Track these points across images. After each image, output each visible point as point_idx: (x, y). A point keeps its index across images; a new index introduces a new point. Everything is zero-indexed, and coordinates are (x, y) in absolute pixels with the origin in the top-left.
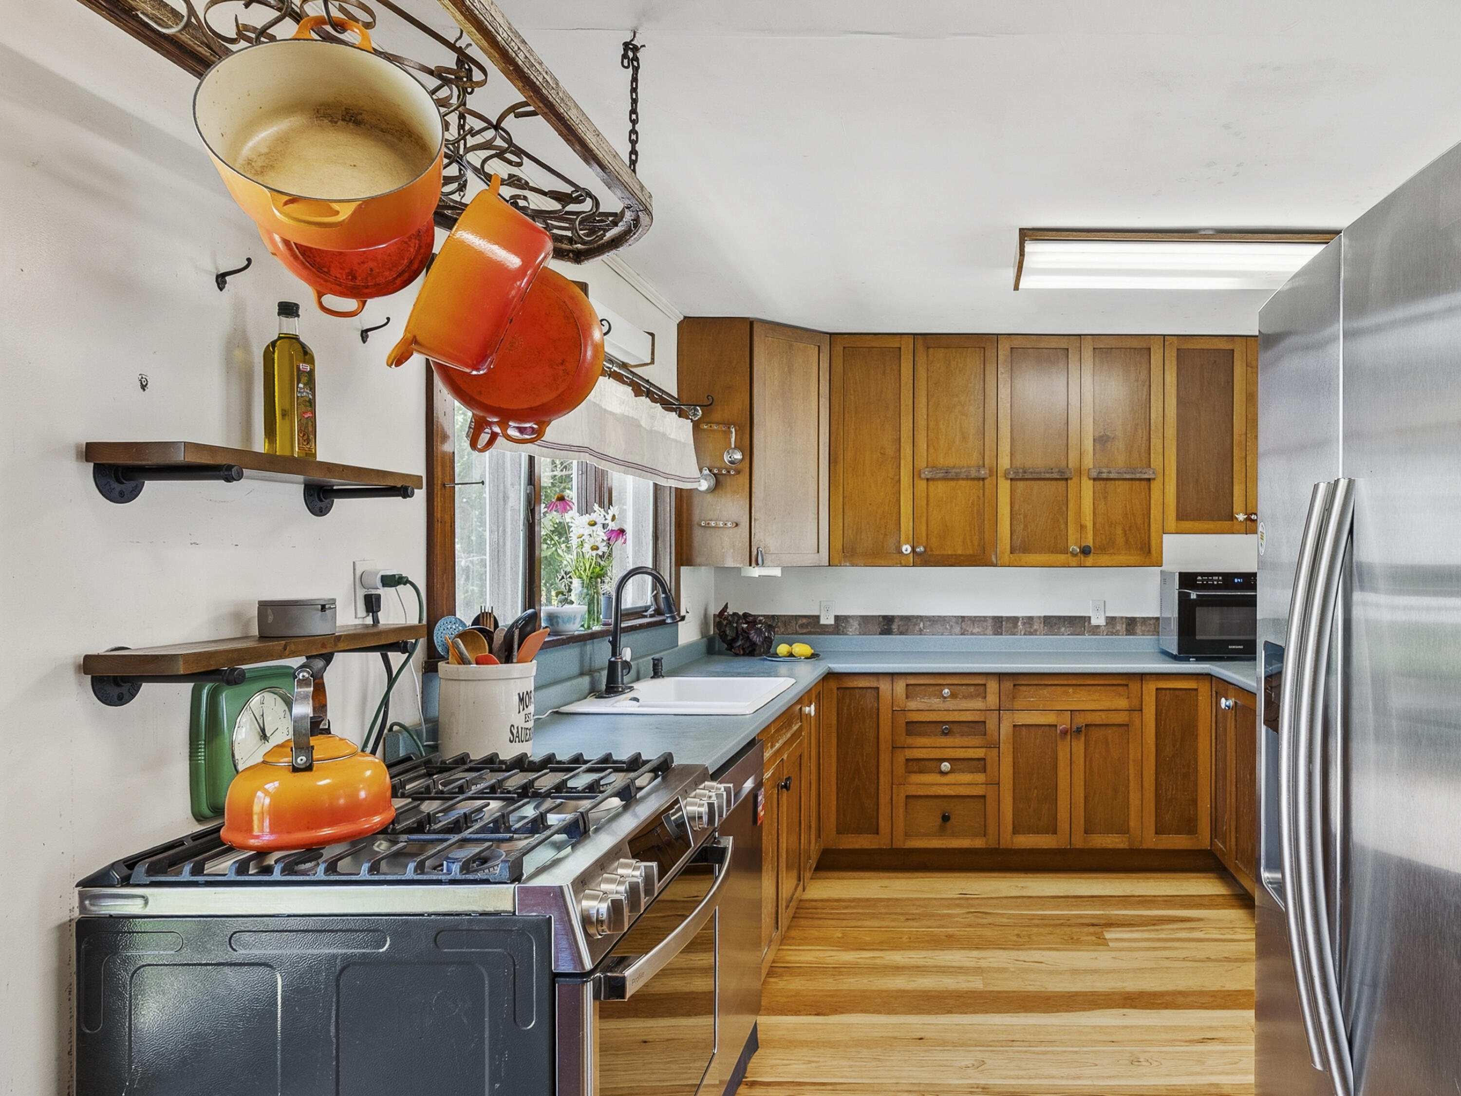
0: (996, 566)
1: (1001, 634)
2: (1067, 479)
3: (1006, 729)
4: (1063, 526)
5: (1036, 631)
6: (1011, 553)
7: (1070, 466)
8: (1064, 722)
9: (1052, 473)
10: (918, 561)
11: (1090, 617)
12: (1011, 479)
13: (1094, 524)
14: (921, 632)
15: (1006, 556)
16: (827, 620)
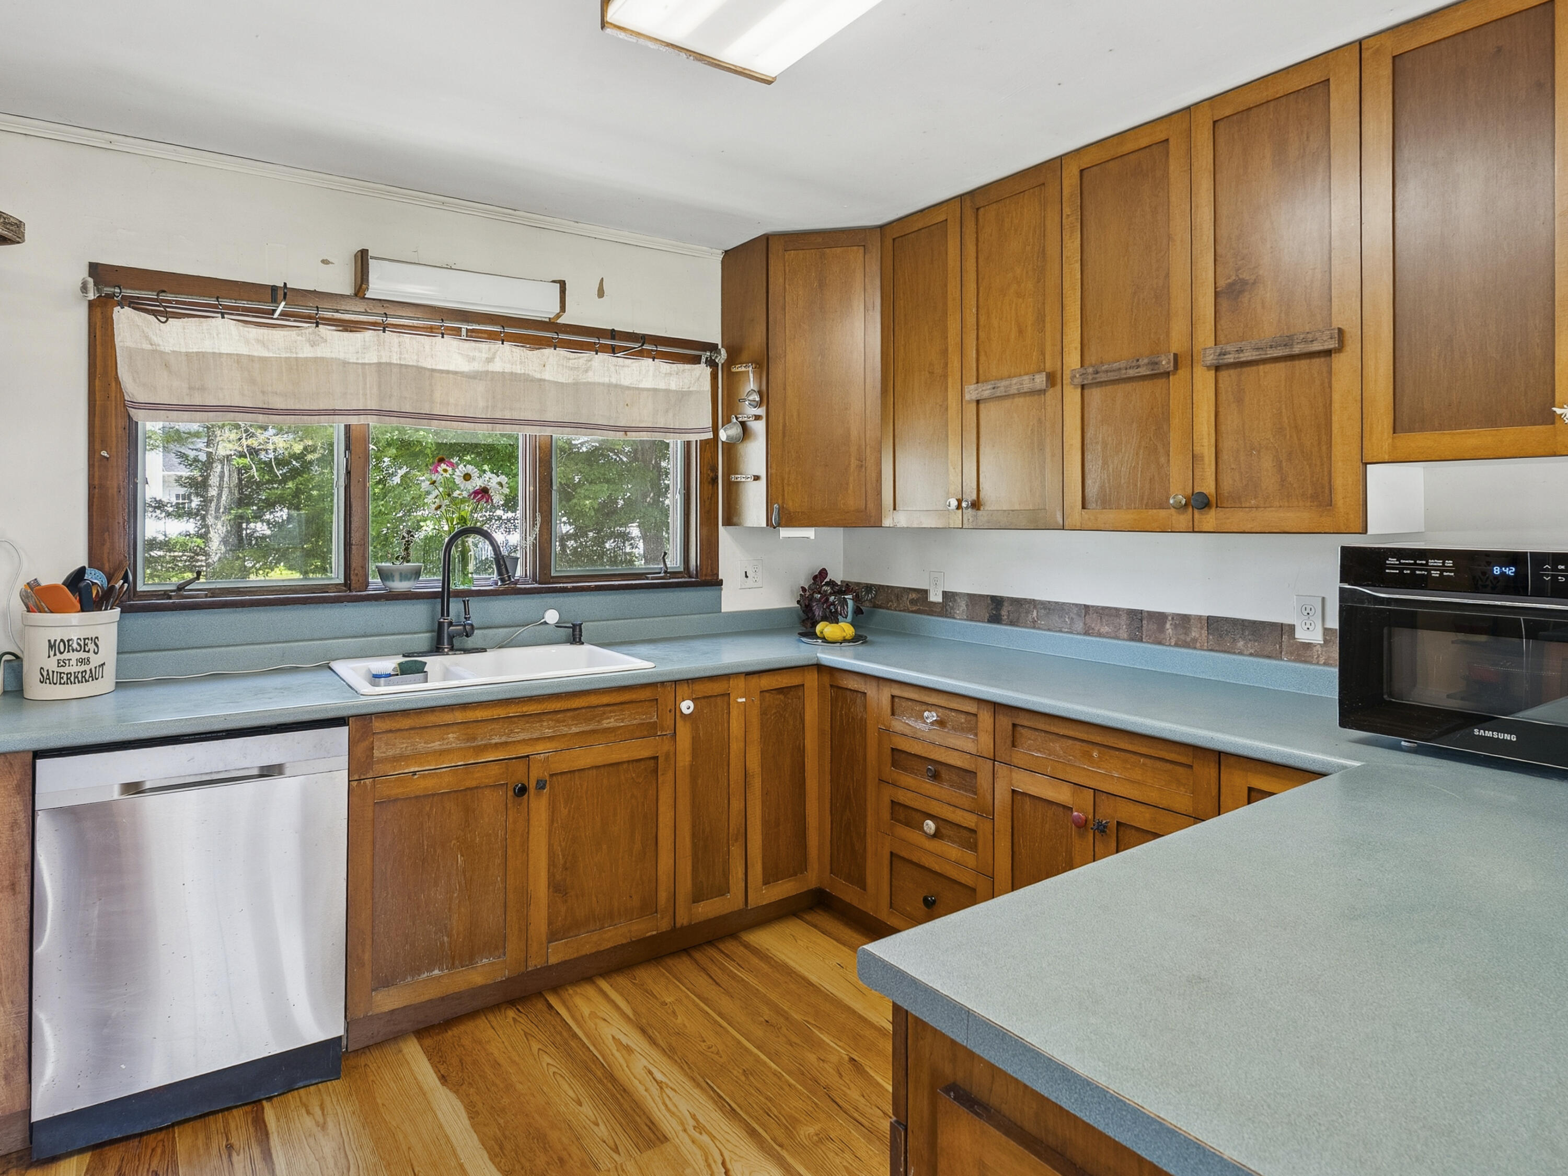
0: (1064, 529)
1: (1141, 640)
2: (1167, 375)
3: (1002, 793)
4: (1161, 461)
5: (1195, 640)
6: (1083, 508)
7: (1172, 350)
8: (1083, 807)
9: (1138, 367)
10: (969, 519)
11: (1291, 626)
12: (1083, 386)
13: (1219, 452)
14: (1035, 625)
15: (1077, 511)
16: (935, 597)
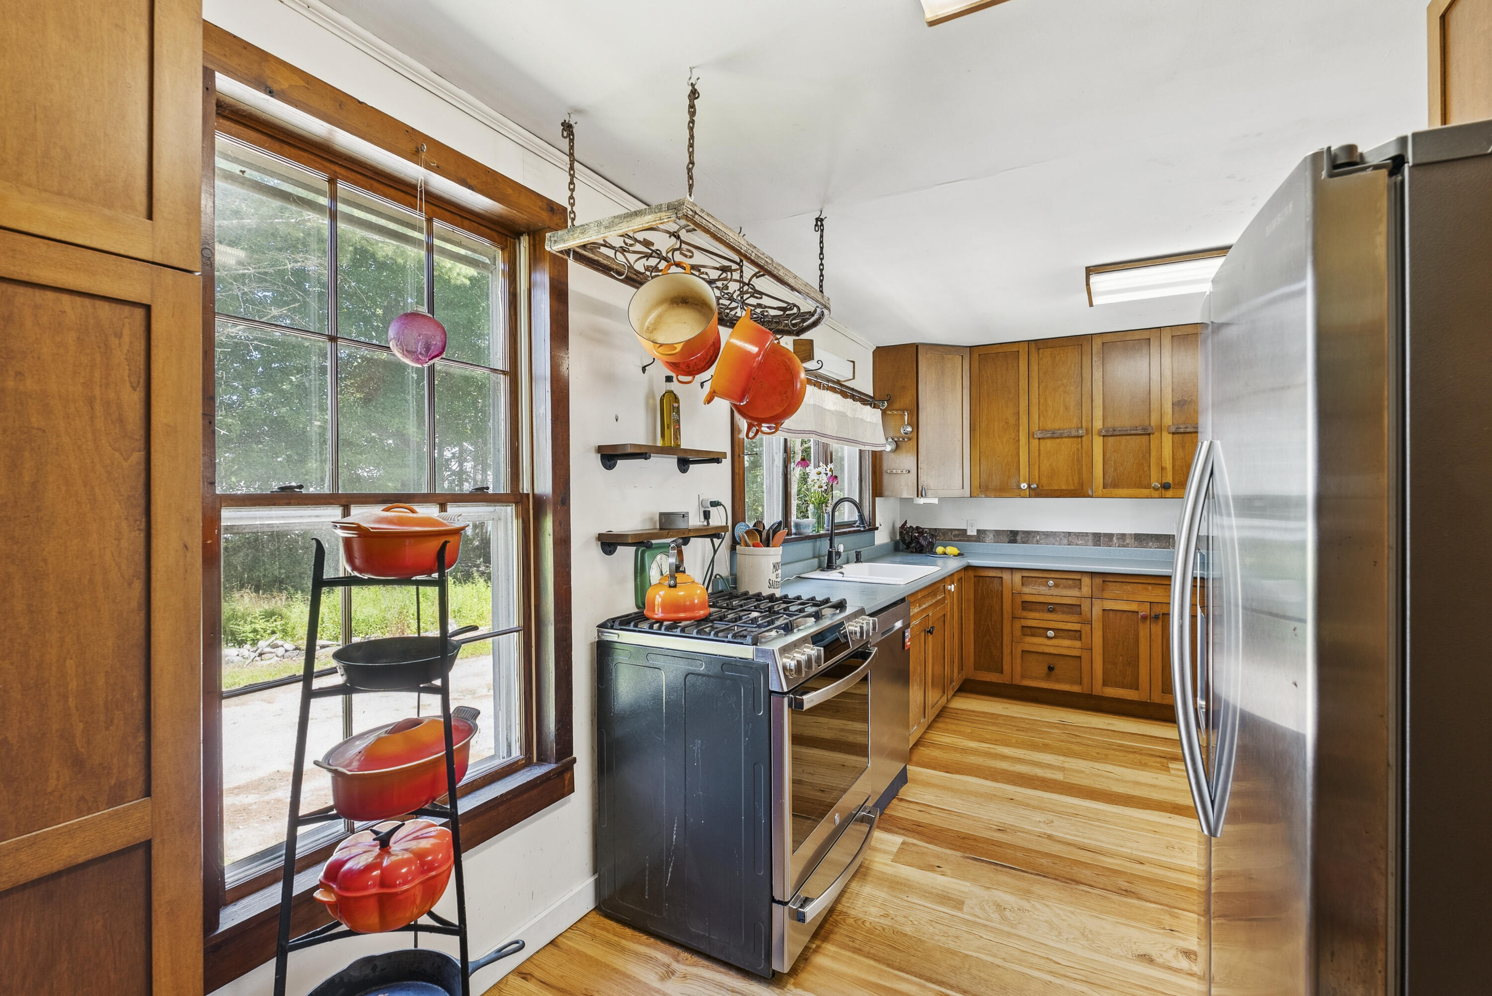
0: (1092, 497)
1: (1100, 546)
2: (1149, 434)
3: (1097, 611)
4: (1146, 469)
5: (1128, 544)
6: (1104, 488)
7: (1152, 424)
8: (1145, 610)
9: (1137, 430)
10: (1032, 493)
11: (1174, 536)
12: (1104, 436)
13: (1173, 466)
14: (1038, 542)
15: (1100, 490)
16: (972, 532)
